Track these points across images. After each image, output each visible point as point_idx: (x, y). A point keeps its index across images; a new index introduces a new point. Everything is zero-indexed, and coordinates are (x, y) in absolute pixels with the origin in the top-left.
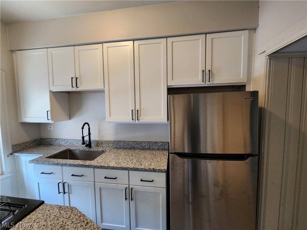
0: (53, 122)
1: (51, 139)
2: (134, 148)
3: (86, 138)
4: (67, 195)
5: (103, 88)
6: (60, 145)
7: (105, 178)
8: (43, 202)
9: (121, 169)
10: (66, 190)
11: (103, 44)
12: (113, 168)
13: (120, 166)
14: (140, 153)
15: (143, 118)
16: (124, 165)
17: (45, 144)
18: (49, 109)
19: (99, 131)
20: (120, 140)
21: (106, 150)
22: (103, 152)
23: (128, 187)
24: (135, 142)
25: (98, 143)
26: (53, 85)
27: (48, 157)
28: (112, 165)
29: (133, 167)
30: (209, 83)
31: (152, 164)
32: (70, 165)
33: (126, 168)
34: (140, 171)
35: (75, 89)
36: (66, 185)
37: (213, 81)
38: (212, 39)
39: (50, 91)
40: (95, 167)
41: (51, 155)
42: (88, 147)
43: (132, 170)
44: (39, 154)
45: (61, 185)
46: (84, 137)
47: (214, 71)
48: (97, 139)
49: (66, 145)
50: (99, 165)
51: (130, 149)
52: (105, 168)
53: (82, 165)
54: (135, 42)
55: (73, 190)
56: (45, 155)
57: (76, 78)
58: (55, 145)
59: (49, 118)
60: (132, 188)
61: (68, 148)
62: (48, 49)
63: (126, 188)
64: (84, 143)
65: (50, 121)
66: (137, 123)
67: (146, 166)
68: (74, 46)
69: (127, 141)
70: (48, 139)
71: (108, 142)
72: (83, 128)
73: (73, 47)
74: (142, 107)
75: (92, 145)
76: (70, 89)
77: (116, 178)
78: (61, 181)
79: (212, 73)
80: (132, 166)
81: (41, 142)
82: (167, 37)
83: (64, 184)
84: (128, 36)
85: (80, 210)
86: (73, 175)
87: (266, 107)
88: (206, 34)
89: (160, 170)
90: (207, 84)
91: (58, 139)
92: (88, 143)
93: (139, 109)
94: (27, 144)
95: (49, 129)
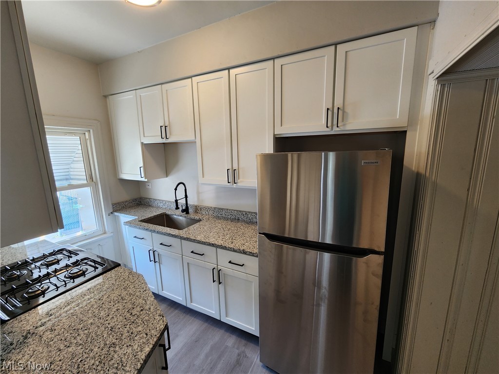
0: (146, 180)
1: (149, 199)
2: (238, 219)
3: (182, 202)
4: (157, 264)
5: (194, 139)
6: (158, 207)
7: (192, 252)
8: (118, 265)
9: (208, 245)
10: (157, 260)
11: (193, 78)
12: (199, 242)
13: (207, 241)
14: (242, 227)
15: (241, 182)
16: (212, 241)
17: (144, 205)
18: (142, 165)
19: (198, 193)
20: (222, 207)
21: (204, 218)
22: (199, 220)
23: (216, 268)
24: (240, 211)
25: (197, 209)
26: (144, 136)
27: (141, 221)
28: (199, 238)
29: (220, 244)
30: (338, 129)
31: (246, 244)
32: (158, 232)
33: (213, 244)
34: (228, 250)
35: (164, 141)
36: (156, 254)
37: (344, 125)
38: (346, 52)
39: (142, 143)
40: (182, 238)
41: (145, 218)
42: (185, 213)
43: (220, 248)
44: (135, 216)
45: (151, 252)
46: (177, 200)
47: (348, 109)
48: (196, 204)
49: (164, 207)
50: (185, 236)
51: (232, 220)
52: (191, 241)
53: (170, 234)
54: (230, 71)
55: (163, 260)
56: (140, 217)
57: (165, 126)
58: (153, 207)
59: (143, 176)
60: (220, 270)
61: (164, 212)
62: (137, 91)
63: (214, 268)
64: (177, 208)
65: (143, 179)
66: (235, 187)
67: (237, 246)
68: (162, 84)
69: (230, 210)
70: (147, 198)
71: (208, 209)
72: (176, 189)
73: (160, 85)
74: (241, 165)
75: (190, 210)
76: (160, 141)
77: (203, 254)
78: (151, 248)
79: (344, 112)
80: (219, 242)
81: (141, 202)
82: (273, 59)
83: (154, 252)
84: (221, 64)
85: (145, 278)
86: (161, 244)
87: (428, 174)
88: (336, 44)
89: (251, 253)
90: (336, 131)
91: (156, 200)
92: (184, 208)
93: (237, 168)
94: (126, 203)
95: (148, 187)
